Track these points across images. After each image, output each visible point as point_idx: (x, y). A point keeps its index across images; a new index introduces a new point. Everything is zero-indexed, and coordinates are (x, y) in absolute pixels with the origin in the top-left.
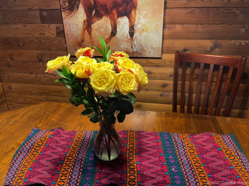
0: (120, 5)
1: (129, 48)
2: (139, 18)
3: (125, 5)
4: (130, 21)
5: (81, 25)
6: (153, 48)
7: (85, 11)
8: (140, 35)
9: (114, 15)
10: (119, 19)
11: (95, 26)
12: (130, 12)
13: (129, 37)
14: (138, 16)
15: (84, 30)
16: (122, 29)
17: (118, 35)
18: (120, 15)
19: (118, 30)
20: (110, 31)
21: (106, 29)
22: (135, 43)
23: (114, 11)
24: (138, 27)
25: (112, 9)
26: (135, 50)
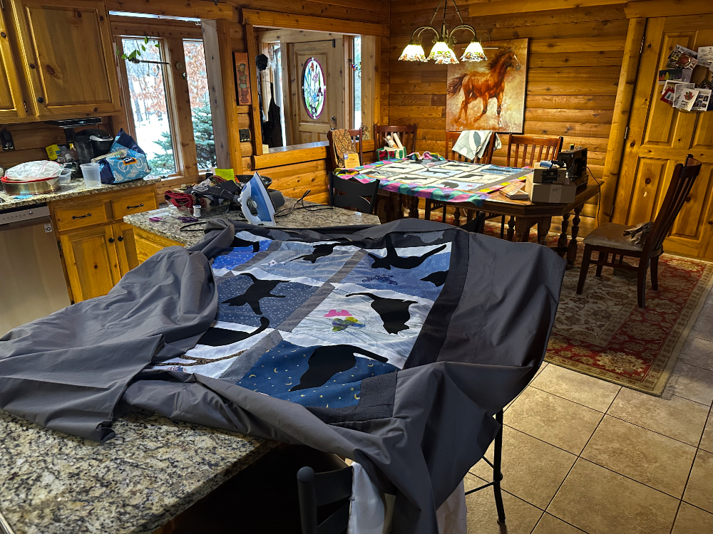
0: (492, 89)
1: (496, 124)
2: (506, 99)
3: (495, 89)
4: (498, 101)
5: (460, 105)
6: (515, 124)
7: (465, 94)
8: (506, 113)
9: (486, 96)
10: (490, 100)
11: (470, 106)
12: (499, 94)
13: (497, 115)
14: (504, 97)
15: (462, 109)
16: (492, 108)
17: (488, 113)
18: (491, 97)
19: (488, 108)
20: (482, 110)
21: (479, 108)
22: (501, 119)
23: (487, 94)
24: (504, 106)
25: (485, 92)
26: (501, 126)
